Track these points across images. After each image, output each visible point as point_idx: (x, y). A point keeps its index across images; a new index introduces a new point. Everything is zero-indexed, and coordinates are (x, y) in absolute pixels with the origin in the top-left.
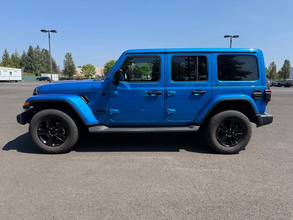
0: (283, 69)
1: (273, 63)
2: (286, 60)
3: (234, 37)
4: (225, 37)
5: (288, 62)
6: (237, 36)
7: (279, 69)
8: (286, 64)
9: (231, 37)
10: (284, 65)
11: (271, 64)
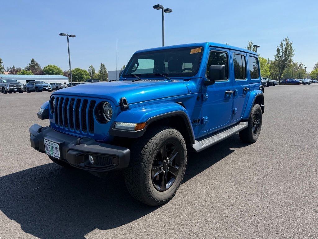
0: (100, 72)
1: (92, 66)
2: (102, 64)
3: (70, 36)
4: (61, 34)
5: (104, 65)
6: (74, 36)
7: (97, 72)
8: (102, 67)
9: (67, 35)
10: (101, 68)
11: (90, 67)
